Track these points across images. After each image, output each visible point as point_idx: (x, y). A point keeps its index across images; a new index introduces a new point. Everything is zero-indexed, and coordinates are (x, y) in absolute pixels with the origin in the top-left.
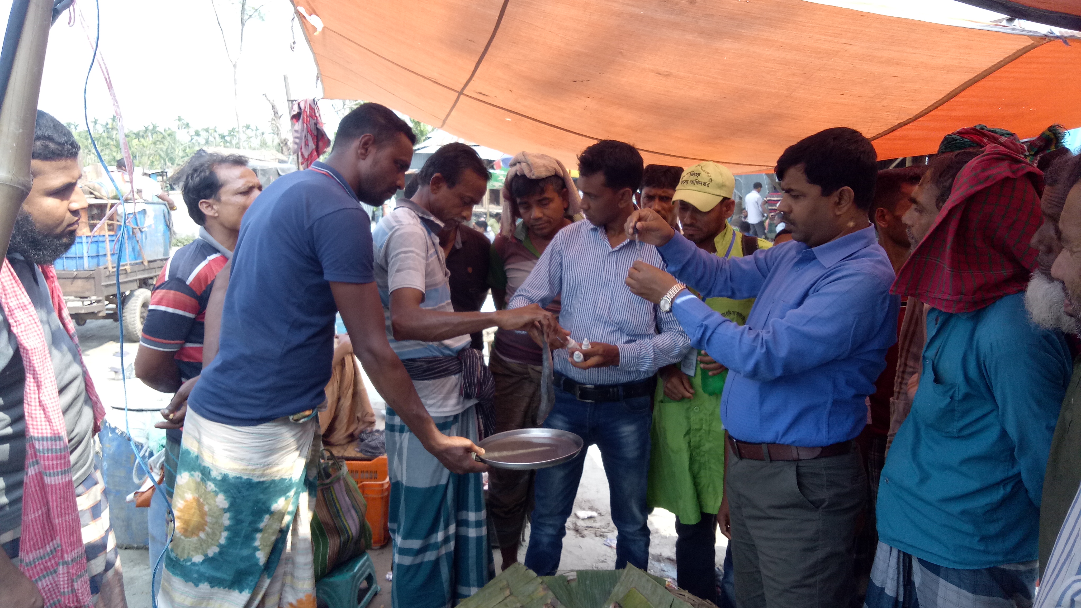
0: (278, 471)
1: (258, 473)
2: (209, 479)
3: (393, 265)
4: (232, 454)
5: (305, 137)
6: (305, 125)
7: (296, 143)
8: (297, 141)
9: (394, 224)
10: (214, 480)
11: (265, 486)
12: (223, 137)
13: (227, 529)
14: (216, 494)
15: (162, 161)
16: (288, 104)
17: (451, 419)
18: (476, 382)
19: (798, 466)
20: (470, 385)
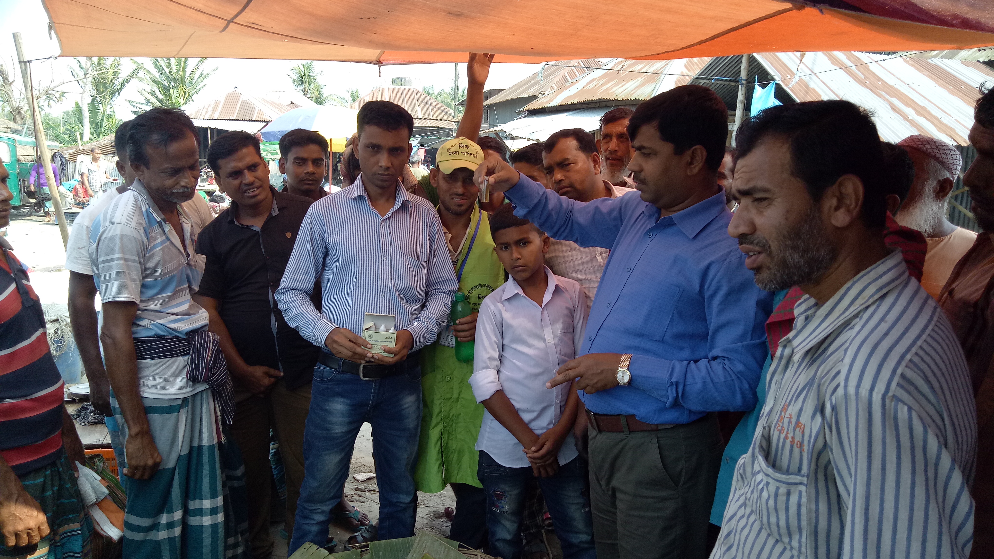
16: (21, 66)
17: (179, 402)
18: (204, 364)
19: (658, 438)
20: (197, 367)
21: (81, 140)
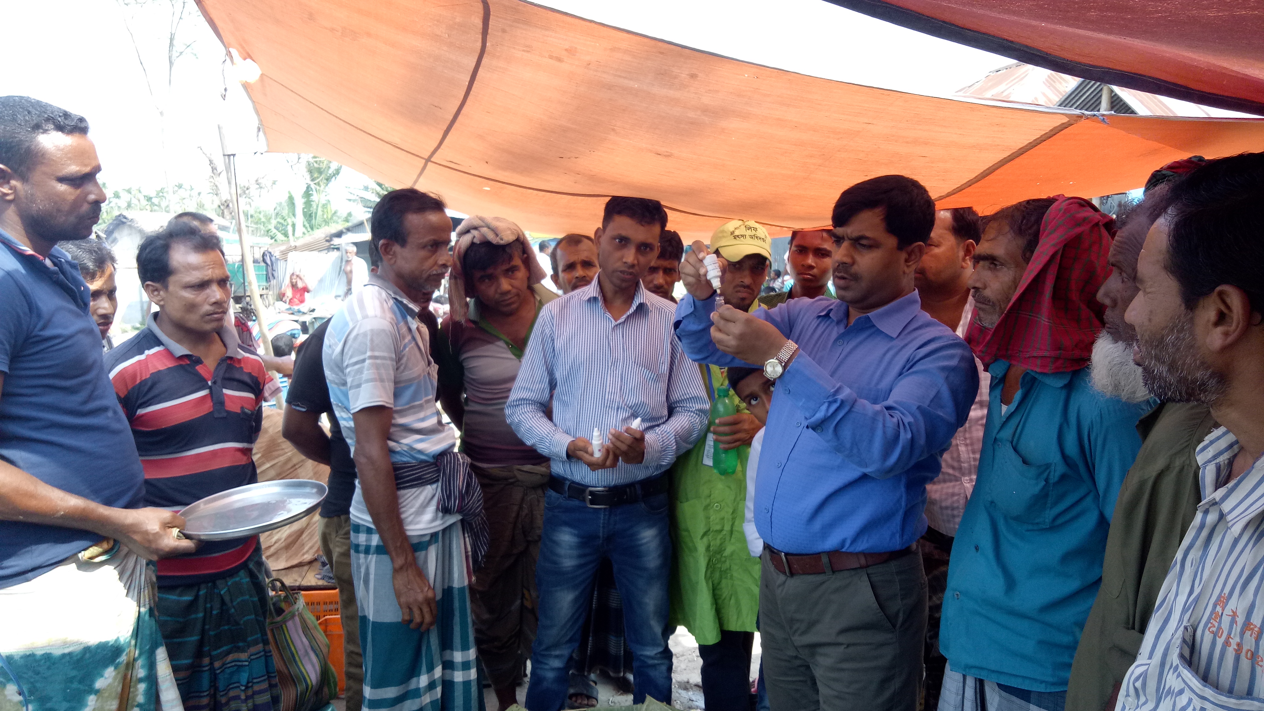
12: (149, 199)
16: (225, 159)
17: (428, 538)
18: (457, 494)
19: (868, 574)
20: (449, 497)
21: (293, 235)
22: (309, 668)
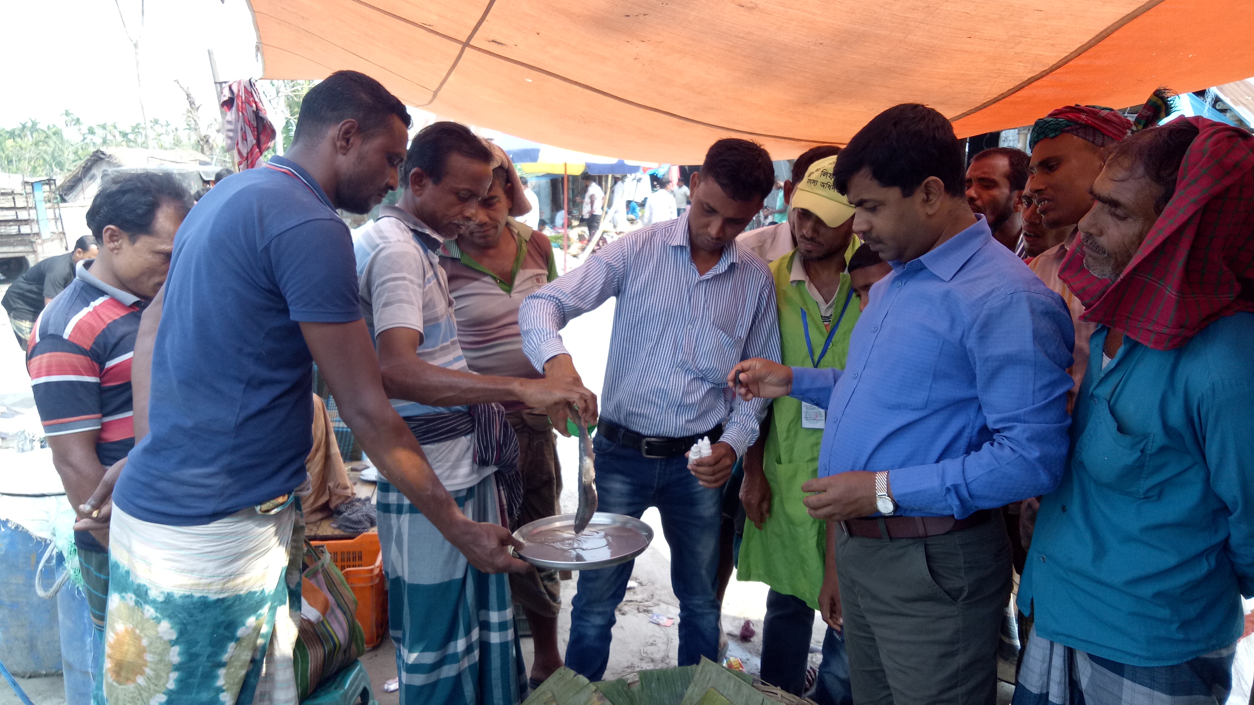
0: (244, 582)
1: (215, 587)
2: (146, 602)
3: (379, 296)
4: (177, 565)
5: (242, 129)
6: (241, 114)
7: (230, 138)
8: (231, 134)
9: (379, 241)
10: (154, 603)
11: (226, 604)
12: (125, 135)
13: (177, 668)
14: (158, 621)
15: (48, 167)
16: (216, 88)
17: (464, 494)
18: (494, 444)
19: (926, 545)
20: (486, 449)
22: (336, 626)
